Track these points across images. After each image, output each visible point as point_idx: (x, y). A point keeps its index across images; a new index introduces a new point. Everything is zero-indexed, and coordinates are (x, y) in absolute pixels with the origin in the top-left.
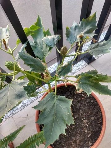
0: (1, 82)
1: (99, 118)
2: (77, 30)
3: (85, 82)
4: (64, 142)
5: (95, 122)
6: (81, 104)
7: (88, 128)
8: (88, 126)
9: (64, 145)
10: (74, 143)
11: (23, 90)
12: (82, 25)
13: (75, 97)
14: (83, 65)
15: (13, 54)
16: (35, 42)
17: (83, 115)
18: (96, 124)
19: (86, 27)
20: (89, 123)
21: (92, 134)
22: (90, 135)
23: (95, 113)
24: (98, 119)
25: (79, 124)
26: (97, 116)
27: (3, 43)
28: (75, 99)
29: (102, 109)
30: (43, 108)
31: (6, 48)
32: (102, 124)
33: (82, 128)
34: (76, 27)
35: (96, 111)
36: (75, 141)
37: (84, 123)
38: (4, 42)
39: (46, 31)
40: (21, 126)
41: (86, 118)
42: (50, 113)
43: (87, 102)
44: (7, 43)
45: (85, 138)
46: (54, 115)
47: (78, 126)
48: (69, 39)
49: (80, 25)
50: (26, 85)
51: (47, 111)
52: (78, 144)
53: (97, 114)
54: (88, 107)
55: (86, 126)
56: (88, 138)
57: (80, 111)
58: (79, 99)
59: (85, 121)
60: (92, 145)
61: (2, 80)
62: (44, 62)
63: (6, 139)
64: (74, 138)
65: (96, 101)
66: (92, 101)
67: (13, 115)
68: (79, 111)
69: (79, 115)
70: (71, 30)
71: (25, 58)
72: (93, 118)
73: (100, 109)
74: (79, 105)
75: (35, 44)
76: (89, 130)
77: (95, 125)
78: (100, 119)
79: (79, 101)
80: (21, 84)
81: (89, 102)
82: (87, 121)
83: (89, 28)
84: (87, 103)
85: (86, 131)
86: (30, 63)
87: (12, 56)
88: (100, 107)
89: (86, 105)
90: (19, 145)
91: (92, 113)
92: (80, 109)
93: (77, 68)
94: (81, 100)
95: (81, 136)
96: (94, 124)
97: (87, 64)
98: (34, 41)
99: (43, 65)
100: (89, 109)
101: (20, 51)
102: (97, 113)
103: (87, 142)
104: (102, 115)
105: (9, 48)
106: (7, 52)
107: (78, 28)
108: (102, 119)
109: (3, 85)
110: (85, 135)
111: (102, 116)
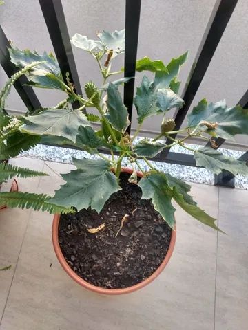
0: (66, 100)
1: (152, 265)
2: (216, 114)
3: (155, 182)
4: (79, 249)
5: (141, 266)
6: (145, 225)
7: (124, 263)
8: (127, 260)
9: (75, 252)
10: (90, 262)
11: (76, 128)
12: (231, 112)
13: (146, 209)
14: (207, 179)
15: (107, 79)
16: (153, 85)
17: (134, 241)
18: (140, 269)
19: (232, 119)
20: (132, 259)
21: (121, 275)
22: (118, 273)
23: (152, 254)
24: (150, 265)
25: (118, 247)
26: (152, 260)
27: (107, 54)
28: (144, 212)
29: (166, 258)
30: (82, 168)
31: (107, 64)
32: (148, 275)
33: (117, 255)
34: (219, 108)
35: (157, 252)
36: (92, 262)
37: (125, 252)
38: (111, 54)
39: (176, 82)
40: (44, 172)
41: (135, 247)
42: (85, 179)
43: (157, 230)
44: (112, 58)
45: (109, 271)
46: (86, 185)
47: (114, 248)
48: (193, 117)
49: (228, 110)
50: (84, 126)
51: (82, 174)
52: (93, 268)
53: (154, 258)
54: (151, 238)
55: (124, 258)
56: (112, 274)
57: (136, 232)
58: (150, 217)
59: (129, 250)
60: (109, 288)
61: (68, 100)
62: (140, 121)
63: (16, 169)
64: (94, 257)
65: (169, 241)
66: (164, 236)
67: (48, 160)
68: (133, 232)
69: (130, 235)
70: (208, 108)
71: (112, 95)
72: (143, 257)
73: (165, 255)
74: (141, 223)
75: (150, 88)
76: (123, 267)
77: (137, 269)
78: (152, 268)
79: (146, 219)
80: (81, 121)
81: (158, 233)
82: (132, 254)
83: (234, 125)
84: (155, 232)
85: (119, 264)
86: (112, 106)
87: (103, 79)
88: (167, 252)
89: (152, 232)
90: (24, 192)
91: (149, 250)
92: (137, 229)
93: (193, 176)
94: (151, 221)
95: (106, 263)
96: (137, 265)
97: (214, 183)
98: (152, 82)
99: (126, 121)
100: (150, 241)
101: (114, 83)
102: (156, 256)
103: (107, 279)
104: (159, 265)
105: (110, 66)
106: (103, 71)
107: (220, 112)
108: (154, 271)
109: (65, 106)
110: (113, 267)
111: (157, 266)
